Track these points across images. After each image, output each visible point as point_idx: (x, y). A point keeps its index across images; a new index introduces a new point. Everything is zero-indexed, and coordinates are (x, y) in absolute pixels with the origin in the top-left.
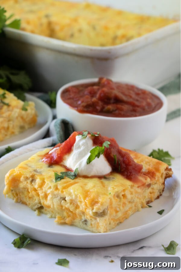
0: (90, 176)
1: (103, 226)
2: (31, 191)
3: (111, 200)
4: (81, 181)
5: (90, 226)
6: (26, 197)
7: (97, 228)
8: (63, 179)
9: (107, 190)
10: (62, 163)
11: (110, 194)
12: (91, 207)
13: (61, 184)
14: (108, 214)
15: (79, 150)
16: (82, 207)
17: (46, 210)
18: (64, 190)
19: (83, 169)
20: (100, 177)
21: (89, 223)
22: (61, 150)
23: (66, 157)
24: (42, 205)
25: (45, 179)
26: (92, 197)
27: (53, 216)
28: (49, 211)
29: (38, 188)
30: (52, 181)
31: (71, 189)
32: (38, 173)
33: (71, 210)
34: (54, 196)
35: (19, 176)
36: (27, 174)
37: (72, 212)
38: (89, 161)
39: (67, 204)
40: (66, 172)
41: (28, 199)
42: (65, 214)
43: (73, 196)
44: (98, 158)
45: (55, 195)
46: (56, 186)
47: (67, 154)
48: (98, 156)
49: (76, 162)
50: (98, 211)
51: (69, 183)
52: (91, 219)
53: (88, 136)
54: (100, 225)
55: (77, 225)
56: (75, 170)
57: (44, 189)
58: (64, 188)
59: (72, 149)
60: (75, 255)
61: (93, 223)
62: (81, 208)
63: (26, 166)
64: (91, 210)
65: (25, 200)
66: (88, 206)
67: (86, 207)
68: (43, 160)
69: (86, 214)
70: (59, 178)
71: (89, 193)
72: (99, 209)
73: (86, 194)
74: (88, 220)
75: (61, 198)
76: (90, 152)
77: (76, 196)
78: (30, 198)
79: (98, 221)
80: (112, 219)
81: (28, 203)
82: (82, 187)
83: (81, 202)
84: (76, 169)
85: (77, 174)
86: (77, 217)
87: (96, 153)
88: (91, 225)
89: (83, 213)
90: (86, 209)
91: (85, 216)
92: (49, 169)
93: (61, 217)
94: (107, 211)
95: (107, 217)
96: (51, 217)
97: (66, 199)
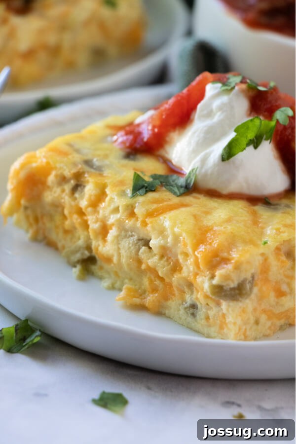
0: (225, 192)
1: (235, 324)
2: (70, 213)
3: (266, 260)
4: (197, 202)
5: (203, 322)
6: (57, 227)
7: (221, 328)
8: (154, 191)
9: (262, 234)
10: (161, 152)
11: (265, 243)
12: (209, 269)
13: (143, 203)
14: (253, 296)
15: (208, 122)
16: (188, 267)
17: (101, 268)
18: (148, 220)
19: (209, 172)
20: (254, 200)
21: (201, 313)
22: (162, 115)
23: (174, 135)
24: (94, 253)
25: (107, 186)
26: (216, 246)
27: (118, 285)
28: (108, 273)
29: (87, 207)
30: (123, 194)
31: (166, 220)
32: (95, 169)
33: (160, 274)
34: (124, 232)
35: (45, 171)
36: (65, 167)
37: (162, 279)
38: (229, 153)
39: (152, 257)
40: (166, 177)
41: (61, 234)
42: (146, 282)
43: (169, 237)
44: (256, 147)
45: (126, 231)
46: (132, 207)
47: (177, 128)
48: (256, 142)
49: (195, 152)
50: (224, 284)
51: (165, 203)
52: (207, 304)
53: (237, 88)
54: (228, 320)
55: (171, 316)
56: (190, 173)
57: (101, 212)
58: (150, 214)
59: (192, 117)
60: (149, 388)
61: (211, 313)
62: (185, 273)
63: (66, 148)
64: (207, 278)
65: (53, 236)
66: (201, 267)
67: (196, 270)
68: (115, 138)
69: (196, 289)
70: (143, 187)
71: (209, 235)
72: (227, 278)
73: (201, 236)
74: (199, 306)
75: (139, 240)
76: (235, 131)
77: (176, 239)
78: (66, 232)
79: (225, 311)
80: (264, 311)
81: (60, 245)
82: (195, 216)
83: (186, 255)
84: (193, 170)
85: (192, 184)
86: (174, 295)
87: (251, 135)
88: (207, 318)
89: (190, 285)
90: (196, 274)
91: (192, 293)
92: (126, 162)
93: (136, 291)
94: (251, 289)
95: (248, 304)
96: (113, 288)
97: (151, 244)
